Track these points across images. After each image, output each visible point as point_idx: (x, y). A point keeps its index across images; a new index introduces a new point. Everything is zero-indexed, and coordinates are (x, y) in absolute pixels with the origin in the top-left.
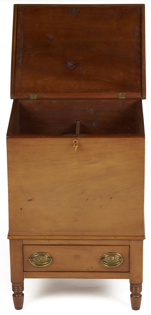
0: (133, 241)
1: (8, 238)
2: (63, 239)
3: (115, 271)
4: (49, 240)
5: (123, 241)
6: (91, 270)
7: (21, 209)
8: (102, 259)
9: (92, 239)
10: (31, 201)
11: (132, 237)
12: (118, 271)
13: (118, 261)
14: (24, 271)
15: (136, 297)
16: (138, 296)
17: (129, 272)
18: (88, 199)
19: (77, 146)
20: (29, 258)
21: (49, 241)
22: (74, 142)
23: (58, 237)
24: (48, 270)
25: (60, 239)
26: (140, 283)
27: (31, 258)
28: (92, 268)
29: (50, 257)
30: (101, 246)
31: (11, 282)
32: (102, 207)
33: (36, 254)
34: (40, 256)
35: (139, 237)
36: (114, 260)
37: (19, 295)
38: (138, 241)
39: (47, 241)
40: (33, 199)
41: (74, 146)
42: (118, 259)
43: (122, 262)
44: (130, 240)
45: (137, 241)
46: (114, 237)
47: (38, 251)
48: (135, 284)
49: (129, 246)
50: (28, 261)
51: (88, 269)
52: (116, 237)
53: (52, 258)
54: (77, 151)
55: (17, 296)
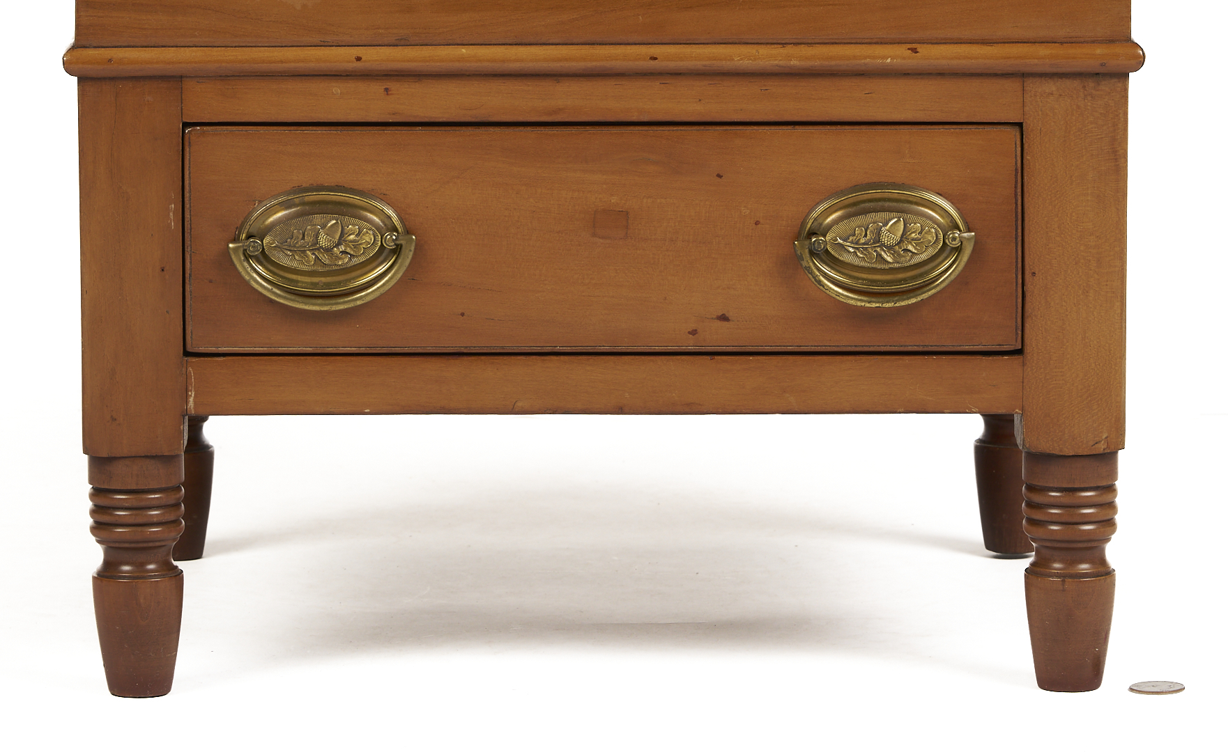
0: (1050, 86)
1: (70, 66)
2: (498, 67)
3: (911, 343)
4: (394, 86)
5: (974, 85)
6: (717, 336)
8: (812, 233)
9: (727, 65)
11: (1043, 51)
12: (932, 342)
13: (931, 252)
14: (187, 354)
15: (1072, 571)
16: (1084, 567)
17: (1019, 352)
20: (234, 240)
21: (386, 90)
23: (464, 50)
24: (382, 345)
25: (473, 66)
26: (1101, 448)
27: (249, 237)
28: (724, 318)
29: (396, 230)
30: (800, 130)
31: (85, 452)
33: (286, 205)
34: (318, 218)
35: (1099, 50)
36: (899, 243)
37: (140, 565)
38: (1091, 84)
39: (376, 88)
42: (932, 238)
43: (965, 257)
44: (1023, 76)
45: (1075, 84)
46: (902, 50)
47: (304, 179)
48: (1068, 451)
49: (1020, 125)
50: (225, 261)
51: (694, 332)
52: (915, 51)
53: (408, 232)
55: (126, 568)
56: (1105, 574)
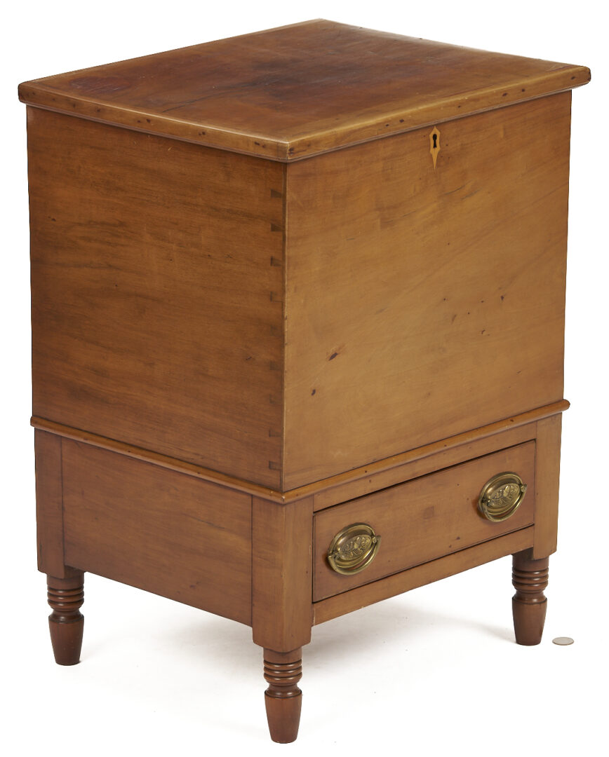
0: (543, 423)
4: (371, 479)
5: (525, 428)
6: (456, 546)
7: (314, 392)
10: (337, 356)
13: (517, 495)
14: (313, 603)
17: (533, 525)
18: (455, 316)
19: (438, 148)
20: (328, 554)
22: (431, 136)
27: (333, 552)
28: (458, 538)
29: (373, 535)
32: (485, 333)
33: (342, 536)
34: (354, 538)
38: (553, 419)
39: (368, 482)
40: (340, 349)
41: (432, 150)
42: (516, 490)
43: (524, 495)
44: (537, 421)
45: (550, 420)
46: (508, 422)
47: (346, 523)
49: (535, 439)
51: (450, 547)
52: (512, 421)
54: (438, 165)
55: (290, 694)
56: (543, 601)
